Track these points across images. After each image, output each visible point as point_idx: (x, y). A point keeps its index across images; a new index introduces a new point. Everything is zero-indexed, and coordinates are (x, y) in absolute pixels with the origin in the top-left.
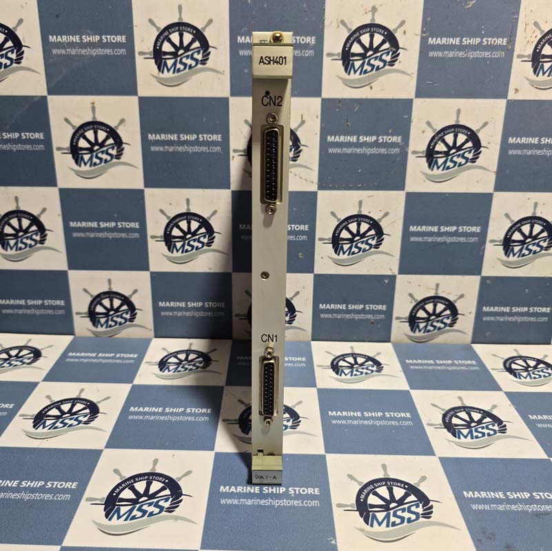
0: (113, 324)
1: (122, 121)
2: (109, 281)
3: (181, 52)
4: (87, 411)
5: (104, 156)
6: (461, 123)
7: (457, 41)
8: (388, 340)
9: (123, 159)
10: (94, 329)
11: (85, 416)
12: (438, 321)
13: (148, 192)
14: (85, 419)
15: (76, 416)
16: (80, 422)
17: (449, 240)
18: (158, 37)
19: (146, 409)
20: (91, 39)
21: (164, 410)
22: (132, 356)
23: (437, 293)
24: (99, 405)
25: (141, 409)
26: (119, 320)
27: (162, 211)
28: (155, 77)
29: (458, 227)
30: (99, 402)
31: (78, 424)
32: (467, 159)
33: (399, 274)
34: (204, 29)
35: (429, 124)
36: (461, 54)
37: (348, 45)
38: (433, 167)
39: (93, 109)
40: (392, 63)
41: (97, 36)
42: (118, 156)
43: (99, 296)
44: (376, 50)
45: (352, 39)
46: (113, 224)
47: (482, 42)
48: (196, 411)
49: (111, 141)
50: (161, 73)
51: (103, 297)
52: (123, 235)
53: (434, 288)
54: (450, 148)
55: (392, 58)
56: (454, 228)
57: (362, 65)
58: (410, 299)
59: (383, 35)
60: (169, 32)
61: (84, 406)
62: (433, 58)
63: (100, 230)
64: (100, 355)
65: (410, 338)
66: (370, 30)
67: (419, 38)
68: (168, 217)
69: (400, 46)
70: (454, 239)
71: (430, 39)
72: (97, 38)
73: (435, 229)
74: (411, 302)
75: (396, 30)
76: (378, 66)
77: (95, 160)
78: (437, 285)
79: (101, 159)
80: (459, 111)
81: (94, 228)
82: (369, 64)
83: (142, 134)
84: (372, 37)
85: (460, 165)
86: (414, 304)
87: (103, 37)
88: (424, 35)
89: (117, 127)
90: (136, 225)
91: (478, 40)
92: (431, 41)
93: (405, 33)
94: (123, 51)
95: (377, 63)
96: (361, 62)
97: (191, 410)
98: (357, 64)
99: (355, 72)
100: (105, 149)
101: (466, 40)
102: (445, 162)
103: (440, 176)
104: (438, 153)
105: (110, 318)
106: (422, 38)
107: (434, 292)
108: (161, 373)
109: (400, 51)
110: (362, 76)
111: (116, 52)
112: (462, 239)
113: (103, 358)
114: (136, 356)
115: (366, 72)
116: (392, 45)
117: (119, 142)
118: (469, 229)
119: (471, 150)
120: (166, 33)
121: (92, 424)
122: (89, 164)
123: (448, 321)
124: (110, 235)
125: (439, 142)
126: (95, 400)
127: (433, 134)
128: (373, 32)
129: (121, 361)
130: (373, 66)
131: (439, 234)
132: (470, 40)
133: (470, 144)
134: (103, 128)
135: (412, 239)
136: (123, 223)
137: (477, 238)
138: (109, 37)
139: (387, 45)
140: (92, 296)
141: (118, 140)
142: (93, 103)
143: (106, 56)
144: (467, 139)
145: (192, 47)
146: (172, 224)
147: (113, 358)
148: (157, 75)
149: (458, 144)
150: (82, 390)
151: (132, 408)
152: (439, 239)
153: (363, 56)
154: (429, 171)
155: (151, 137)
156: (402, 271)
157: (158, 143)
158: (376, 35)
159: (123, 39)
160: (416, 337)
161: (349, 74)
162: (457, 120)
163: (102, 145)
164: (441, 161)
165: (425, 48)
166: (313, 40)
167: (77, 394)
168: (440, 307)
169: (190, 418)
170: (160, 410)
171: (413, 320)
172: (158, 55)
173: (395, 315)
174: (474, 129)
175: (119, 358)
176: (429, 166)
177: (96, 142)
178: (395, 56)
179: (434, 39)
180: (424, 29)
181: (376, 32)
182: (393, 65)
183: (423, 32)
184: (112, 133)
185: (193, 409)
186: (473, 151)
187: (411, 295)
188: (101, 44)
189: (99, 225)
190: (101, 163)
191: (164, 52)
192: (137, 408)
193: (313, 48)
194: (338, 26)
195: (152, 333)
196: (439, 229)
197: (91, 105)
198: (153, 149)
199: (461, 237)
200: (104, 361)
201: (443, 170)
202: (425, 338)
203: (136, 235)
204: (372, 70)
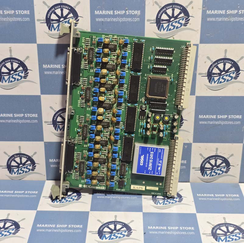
0: (22, 172)
1: (28, 57)
2: (20, 147)
3: (62, 19)
4: (13, 227)
5: (17, 77)
6: (227, 57)
7: (224, 12)
8: (188, 181)
9: (28, 78)
10: (10, 175)
11: (13, 230)
12: (218, 170)
13: (43, 97)
14: (13, 232)
15: (8, 230)
16: (10, 233)
17: (222, 123)
18: (48, 11)
19: (46, 225)
20: (9, 12)
21: (56, 226)
22: (34, 192)
23: (217, 153)
24: (20, 223)
25: (43, 225)
26: (25, 170)
27: (51, 108)
28: (46, 33)
29: (228, 115)
30: (19, 222)
31: (9, 235)
32: (232, 77)
33: (193, 142)
34: (75, 7)
35: (208, 58)
36: (226, 19)
37: (160, 15)
38: (212, 82)
39: (11, 51)
40: (185, 25)
41: (12, 11)
42: (25, 77)
43: (13, 156)
44: (176, 18)
45: (162, 12)
46: (22, 115)
47: (238, 12)
48: (74, 226)
49: (21, 68)
50: (50, 31)
51: (15, 156)
52: (28, 121)
53: (215, 150)
54: (221, 71)
55: (185, 22)
56: (226, 116)
57: (168, 26)
58: (201, 157)
59: (180, 9)
60: (55, 8)
61: (11, 224)
62: (209, 22)
63: (14, 118)
64: (16, 192)
65: (201, 179)
66: (172, 6)
67: (201, 11)
68: (55, 111)
69: (190, 15)
70: (226, 123)
71: (208, 11)
72: (13, 12)
73: (214, 117)
74: (201, 159)
75: (187, 6)
76: (178, 26)
77: (11, 79)
78: (217, 149)
79: (15, 79)
80: (226, 51)
81: (11, 117)
82: (172, 25)
83: (39, 64)
84: (173, 10)
85: (228, 81)
86: (203, 160)
87: (16, 11)
88: (204, 9)
89: (24, 61)
90: (36, 115)
91: (236, 11)
92: (208, 12)
93: (193, 8)
94: (28, 19)
95: (177, 25)
96: (167, 24)
97: (71, 226)
98: (165, 25)
99: (164, 30)
100: (17, 73)
101: (229, 11)
102: (219, 79)
103: (216, 87)
104: (214, 74)
105: (20, 168)
106: (203, 11)
107: (215, 153)
108: (52, 203)
109: (190, 18)
110: (168, 32)
111: (24, 19)
112: (231, 123)
113: (18, 194)
114: (37, 192)
115: (170, 30)
116: (185, 15)
117: (25, 69)
118: (235, 117)
119: (234, 72)
120: (53, 9)
121: (17, 234)
122: (8, 81)
123: (225, 170)
124: (20, 121)
125: (215, 68)
126: (17, 220)
127: (211, 64)
128: (174, 8)
129: (28, 196)
130: (174, 26)
131: (217, 120)
132: (231, 11)
133: (233, 69)
134: (16, 61)
135: (201, 123)
136: (28, 114)
137: (240, 122)
138: (19, 11)
139: (182, 15)
140: (9, 156)
141: (25, 68)
142: (10, 48)
143: (18, 22)
144: (231, 66)
145: (68, 17)
146: (57, 115)
147: (23, 194)
148: (48, 32)
149: (226, 69)
150: (9, 215)
151: (38, 225)
152: (217, 123)
153: (169, 21)
154: (209, 84)
155: (45, 66)
156: (195, 141)
157: (48, 70)
158: (175, 9)
159: (28, 12)
160: (205, 179)
161: (160, 31)
162: (225, 56)
163: (15, 71)
164: (216, 79)
165: (204, 16)
166: (139, 12)
167: (6, 217)
168: (219, 162)
169: (71, 231)
170: (54, 226)
171: (203, 169)
172: (48, 21)
173: (192, 166)
174: (236, 60)
175: (27, 194)
176: (210, 82)
177: (12, 69)
178: (187, 21)
179: (210, 11)
180: (204, 6)
181: (175, 8)
182: (186, 26)
183: (203, 7)
184: (22, 64)
185: (72, 225)
186: (235, 73)
187: (201, 155)
188: (15, 15)
189: (13, 115)
190: (15, 81)
191: (52, 19)
192: (41, 225)
193: (139, 17)
194: (153, 5)
195: (45, 178)
196: (217, 117)
197: (9, 49)
198: (46, 73)
199: (230, 121)
200: (18, 196)
201: (218, 83)
202: (211, 180)
203: (36, 121)
204: (174, 29)
